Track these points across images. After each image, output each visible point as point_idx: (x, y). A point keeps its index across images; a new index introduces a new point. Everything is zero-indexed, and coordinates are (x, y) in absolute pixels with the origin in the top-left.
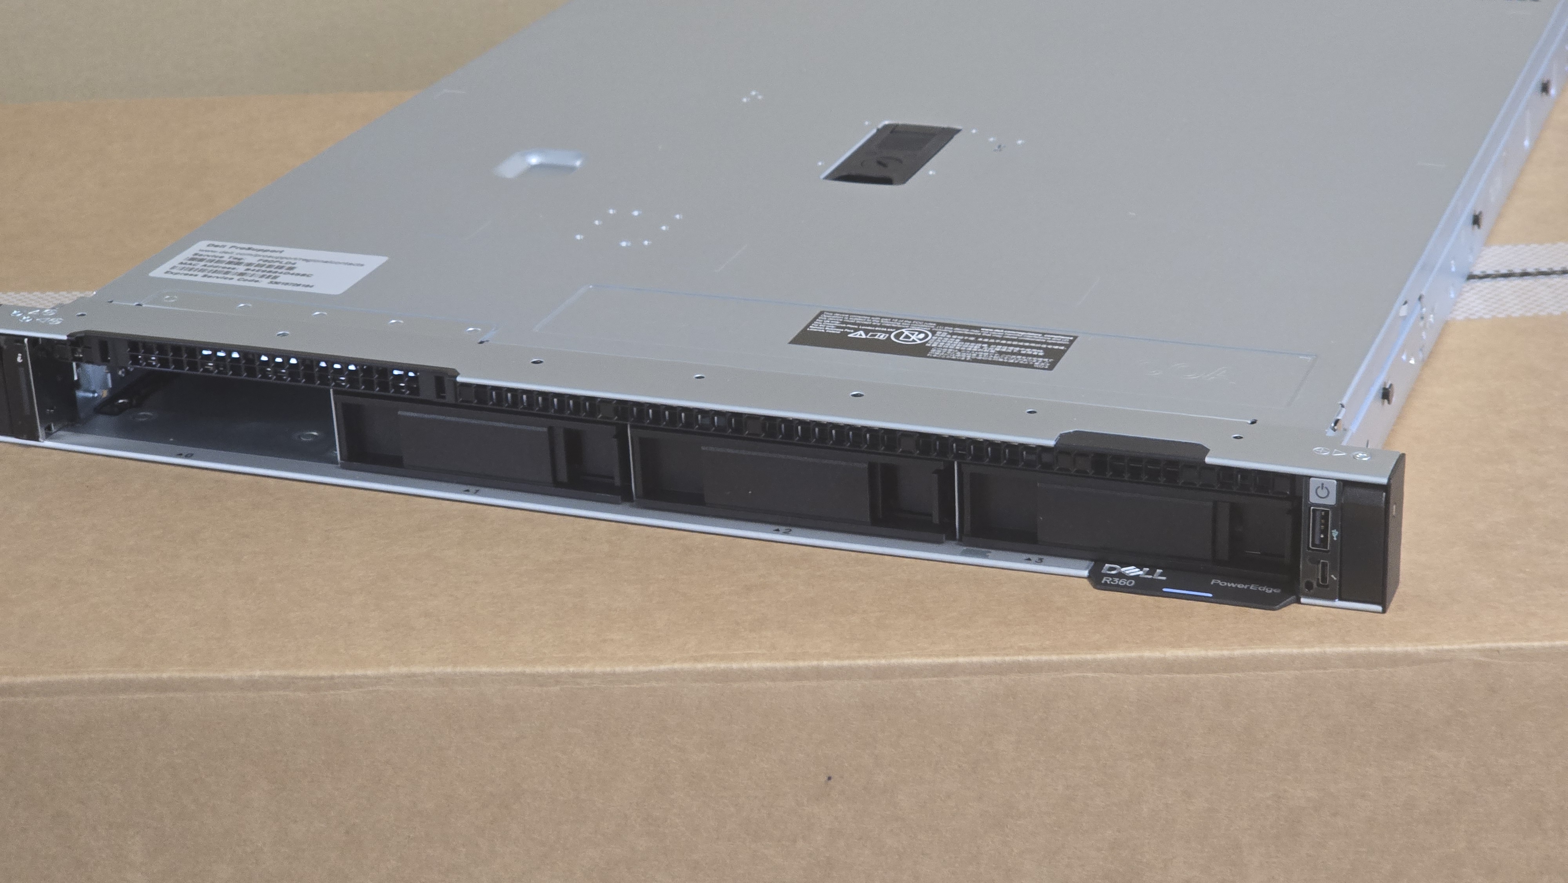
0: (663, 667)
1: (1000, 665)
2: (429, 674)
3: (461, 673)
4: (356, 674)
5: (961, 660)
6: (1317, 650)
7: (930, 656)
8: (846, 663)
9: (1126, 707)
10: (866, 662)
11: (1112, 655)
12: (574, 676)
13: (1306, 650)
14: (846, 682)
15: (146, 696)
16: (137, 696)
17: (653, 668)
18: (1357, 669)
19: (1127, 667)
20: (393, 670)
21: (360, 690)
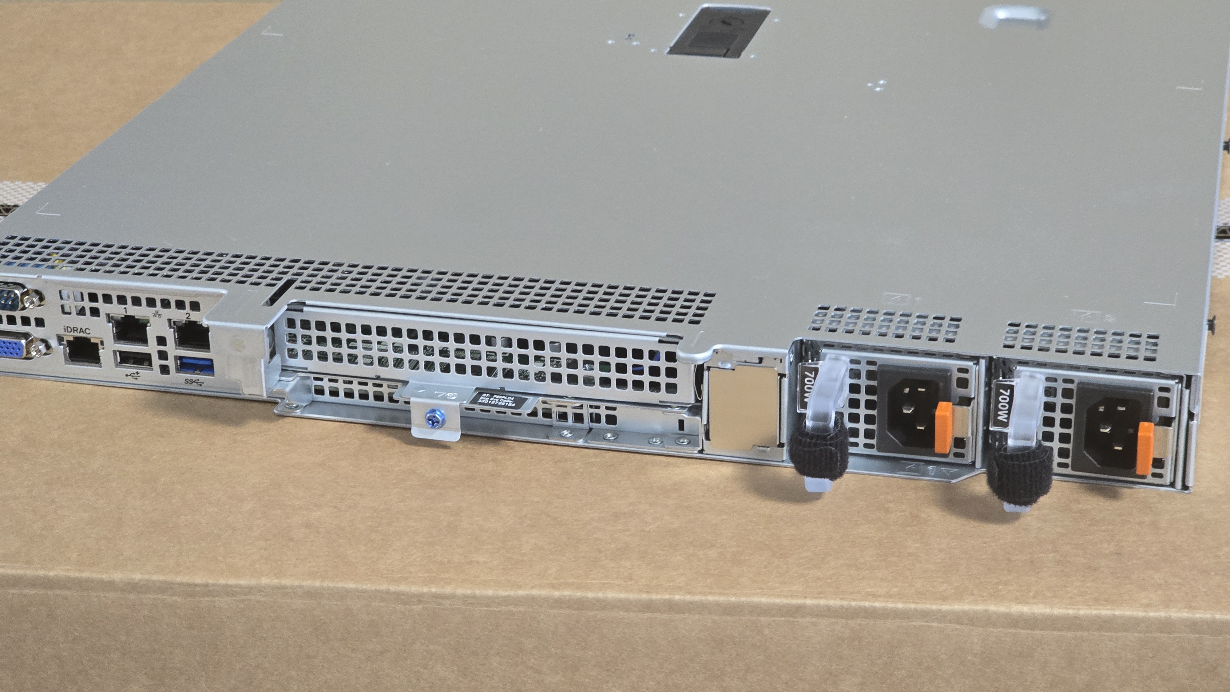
0: (521, 593)
1: (846, 609)
2: (298, 587)
3: (328, 588)
4: (229, 583)
5: (809, 602)
6: (1162, 614)
7: (779, 596)
8: (697, 598)
9: (969, 658)
10: (717, 598)
11: (957, 607)
12: (436, 596)
13: (1152, 614)
14: (697, 616)
15: (34, 592)
16: (26, 591)
17: (512, 593)
18: (1202, 635)
19: (971, 619)
20: (265, 581)
21: (234, 598)
